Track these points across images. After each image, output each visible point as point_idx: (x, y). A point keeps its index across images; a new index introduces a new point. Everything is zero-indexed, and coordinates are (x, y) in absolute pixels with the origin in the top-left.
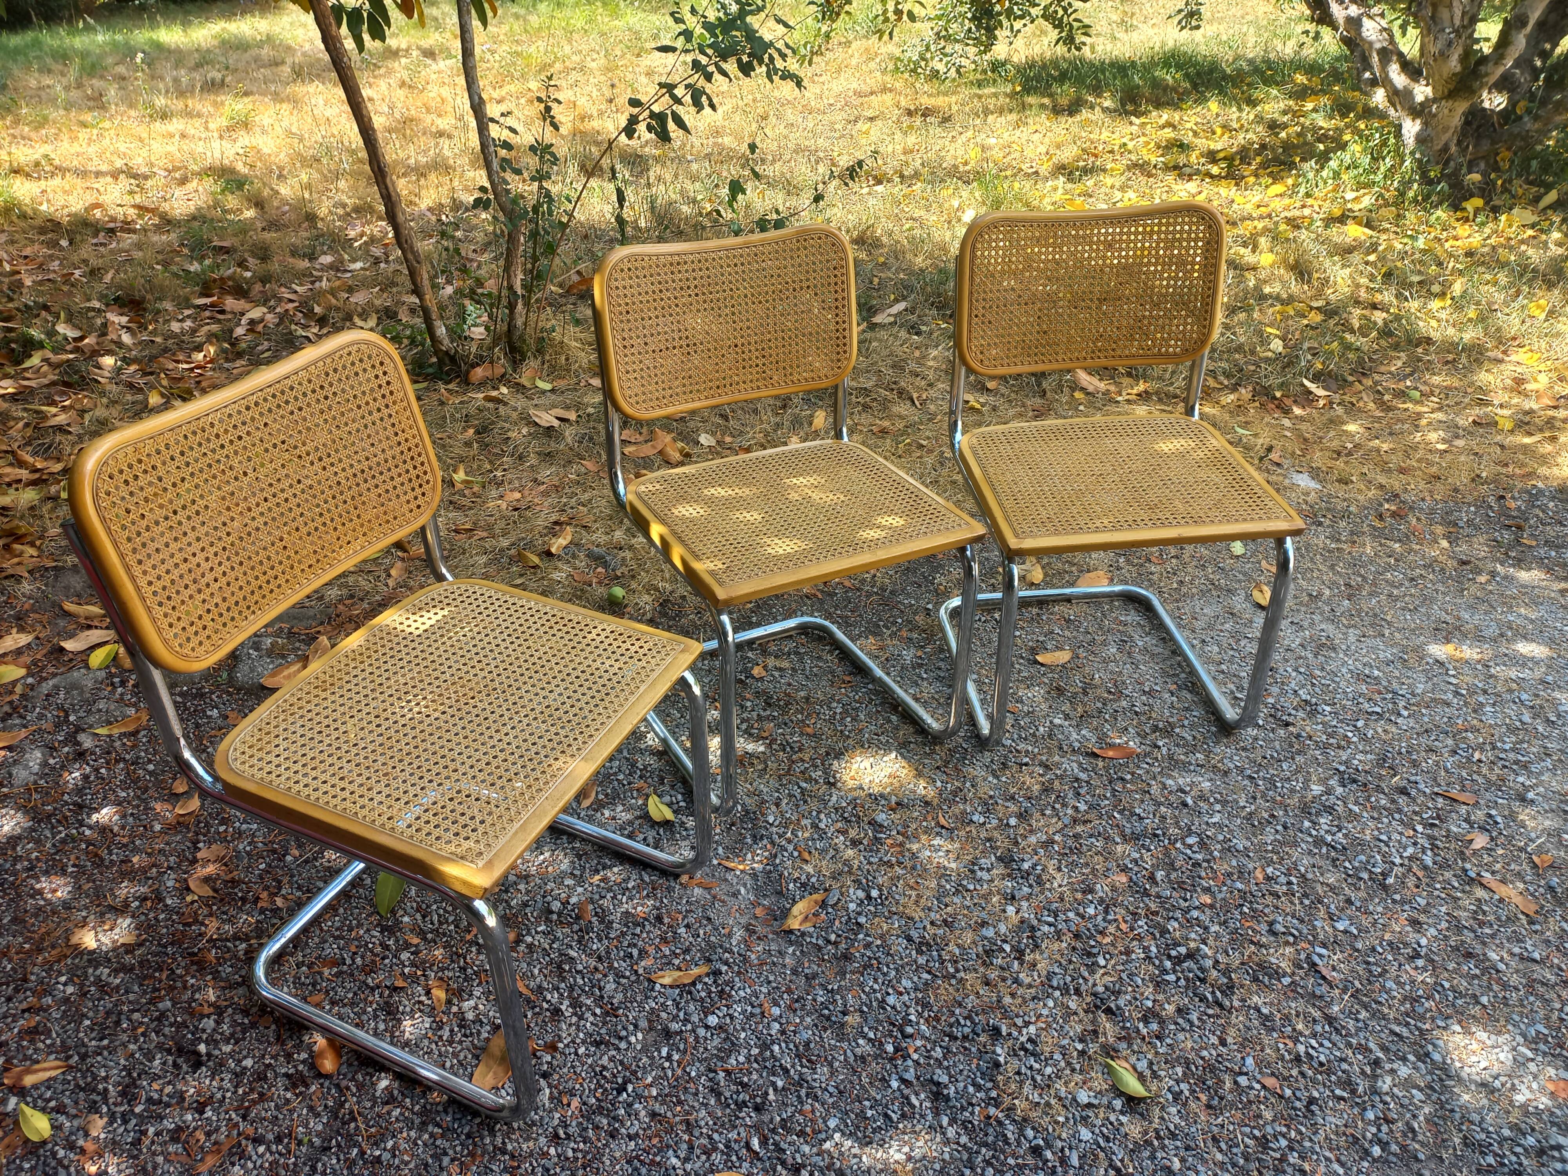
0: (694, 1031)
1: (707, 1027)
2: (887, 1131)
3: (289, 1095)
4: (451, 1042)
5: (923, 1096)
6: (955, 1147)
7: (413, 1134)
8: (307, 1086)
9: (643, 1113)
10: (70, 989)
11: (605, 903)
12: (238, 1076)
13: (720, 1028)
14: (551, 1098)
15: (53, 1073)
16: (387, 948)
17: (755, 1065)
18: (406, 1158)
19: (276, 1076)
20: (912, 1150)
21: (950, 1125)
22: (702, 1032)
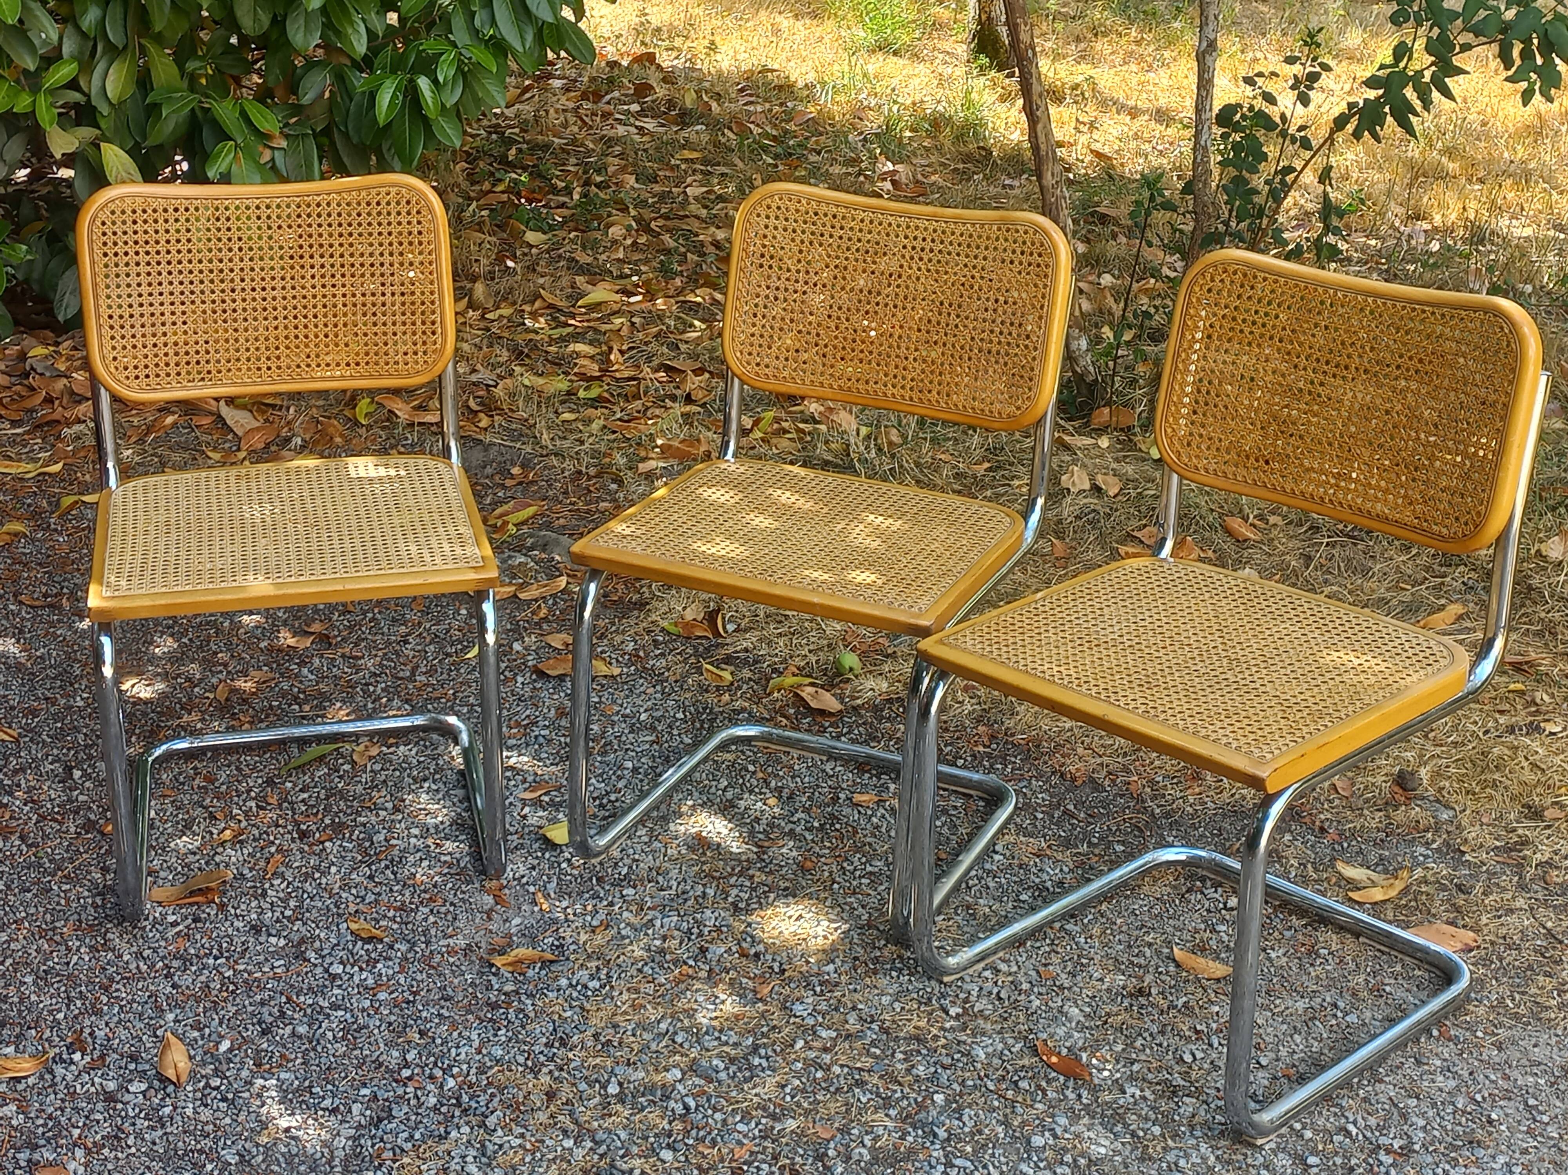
0: (315, 965)
1: (327, 971)
2: (308, 1108)
3: (73, 830)
4: (187, 865)
5: (368, 1112)
6: (326, 1151)
7: (86, 893)
8: (87, 833)
9: (203, 978)
10: (81, 704)
11: (411, 859)
12: (70, 801)
13: (334, 977)
14: (178, 933)
15: (7, 738)
16: (249, 791)
17: (309, 1011)
18: (63, 902)
19: (85, 816)
20: (298, 1129)
21: (348, 1139)
22: (319, 970)
